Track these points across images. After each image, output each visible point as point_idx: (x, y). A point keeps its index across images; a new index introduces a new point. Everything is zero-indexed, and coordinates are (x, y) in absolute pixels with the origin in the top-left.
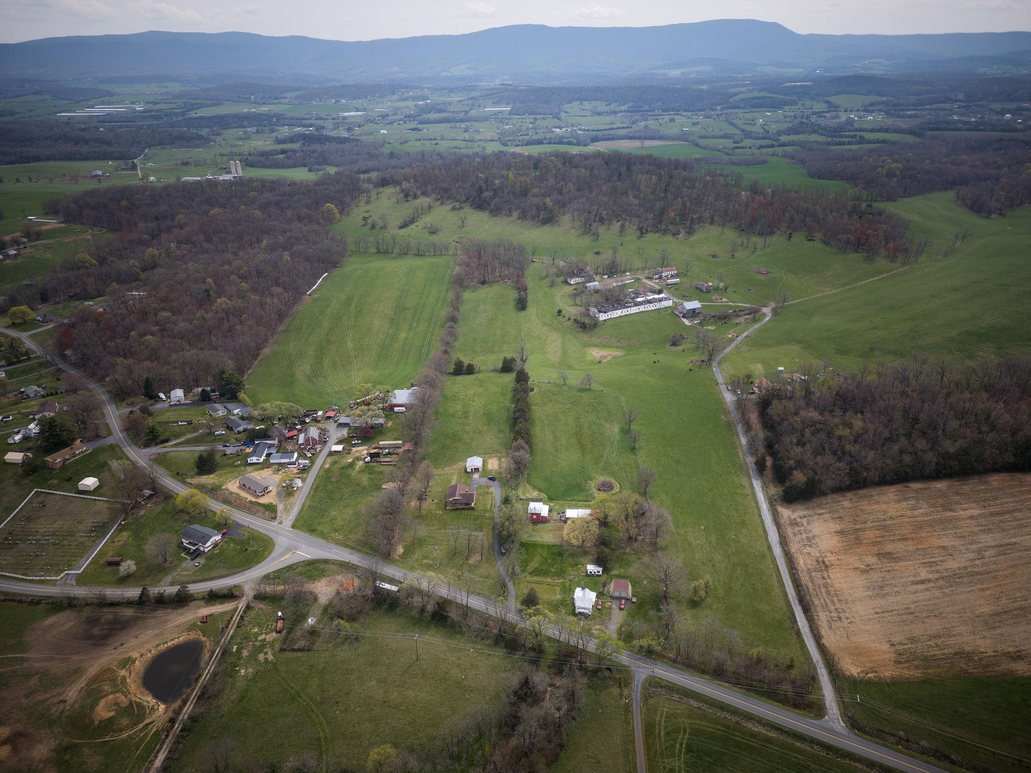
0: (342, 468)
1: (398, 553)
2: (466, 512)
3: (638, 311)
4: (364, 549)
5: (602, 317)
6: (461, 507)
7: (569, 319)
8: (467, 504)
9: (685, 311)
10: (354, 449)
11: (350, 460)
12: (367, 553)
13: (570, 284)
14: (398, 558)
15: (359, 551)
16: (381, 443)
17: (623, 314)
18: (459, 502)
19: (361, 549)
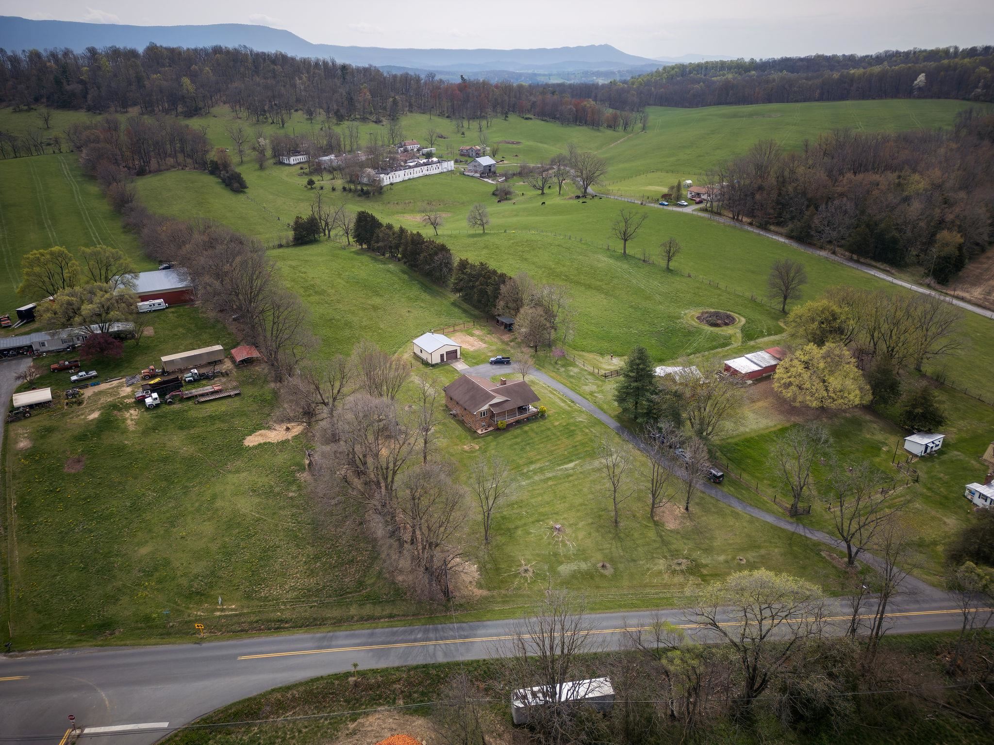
0: (82, 437)
1: (468, 579)
2: (534, 426)
3: (421, 174)
4: (353, 610)
5: (386, 179)
6: (511, 420)
7: (334, 189)
8: (522, 409)
9: (482, 169)
10: (88, 392)
11: (95, 415)
12: (371, 618)
13: (289, 165)
14: (484, 593)
15: (338, 623)
16: (165, 359)
17: (406, 178)
18: (508, 407)
19: (336, 613)
